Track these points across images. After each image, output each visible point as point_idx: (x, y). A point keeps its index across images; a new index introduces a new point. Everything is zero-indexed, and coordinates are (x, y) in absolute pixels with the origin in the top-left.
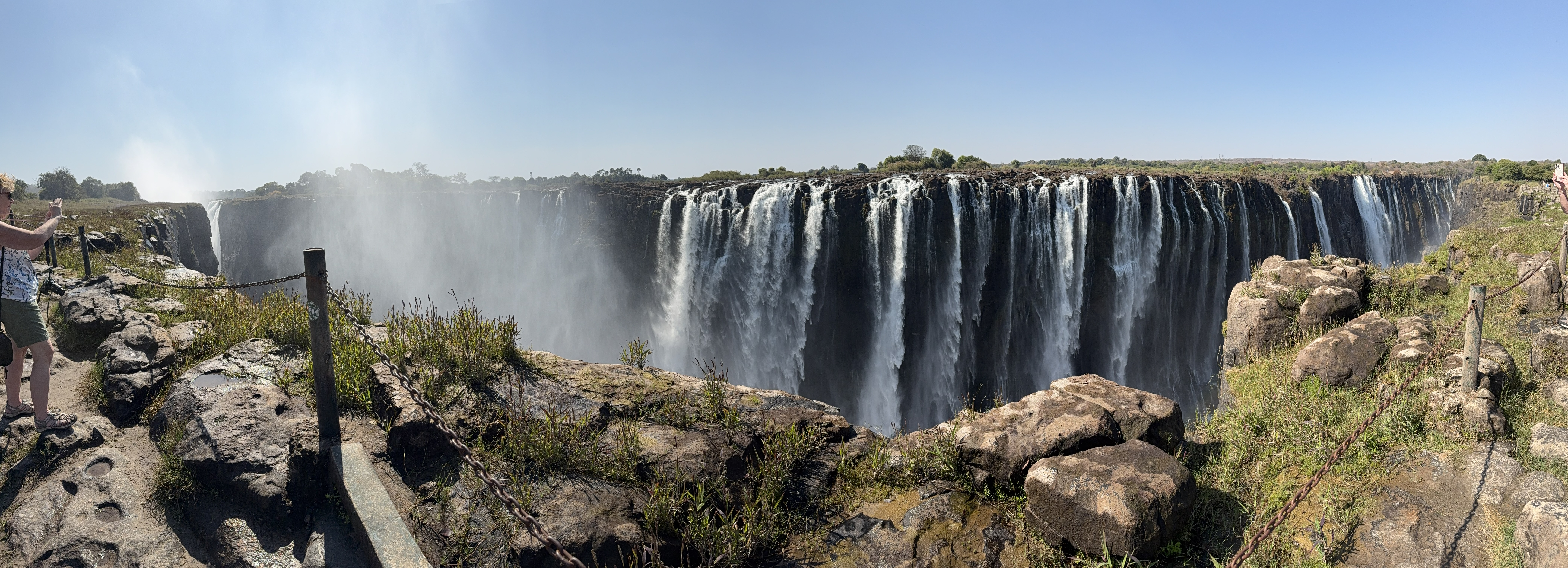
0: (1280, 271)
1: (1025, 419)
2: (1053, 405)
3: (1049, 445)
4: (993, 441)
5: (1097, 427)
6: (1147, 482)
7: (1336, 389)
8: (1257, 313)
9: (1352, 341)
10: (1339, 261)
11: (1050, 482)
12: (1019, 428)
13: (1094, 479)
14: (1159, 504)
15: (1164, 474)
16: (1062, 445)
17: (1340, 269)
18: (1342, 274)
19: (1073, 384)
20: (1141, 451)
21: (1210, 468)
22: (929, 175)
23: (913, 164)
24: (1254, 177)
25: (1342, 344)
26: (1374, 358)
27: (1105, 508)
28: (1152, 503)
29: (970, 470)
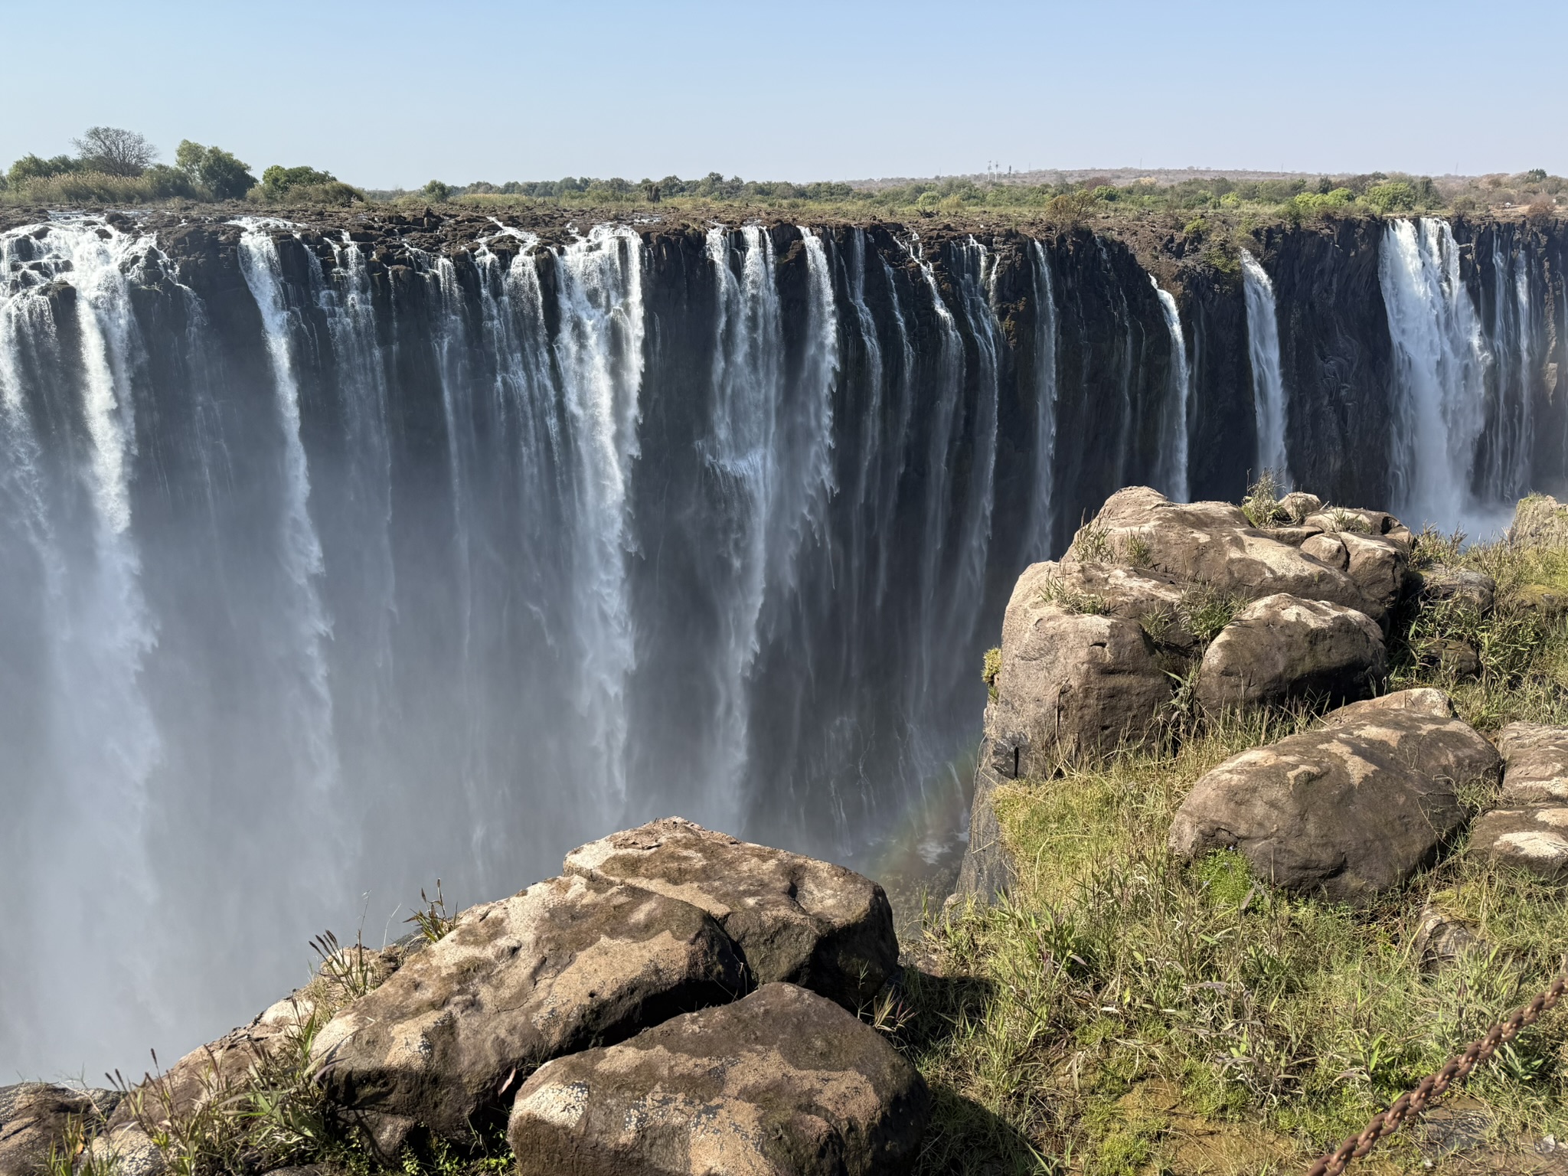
0: (1150, 536)
1: (501, 966)
2: (573, 918)
3: (566, 1024)
4: (417, 1042)
5: (684, 963)
6: (811, 1092)
7: (1290, 899)
8: (1083, 654)
9: (1356, 779)
10: (1329, 517)
11: (572, 1118)
12: (485, 993)
13: (681, 1096)
14: (842, 1145)
15: (852, 1073)
16: (598, 1016)
17: (1329, 544)
18: (1334, 558)
19: (622, 852)
20: (796, 1013)
21: (959, 1048)
22: (173, 221)
23: (115, 182)
24: (1083, 224)
25: (1325, 782)
26: (1417, 837)
27: (710, 1163)
28: (826, 1144)
29: (359, 1121)
